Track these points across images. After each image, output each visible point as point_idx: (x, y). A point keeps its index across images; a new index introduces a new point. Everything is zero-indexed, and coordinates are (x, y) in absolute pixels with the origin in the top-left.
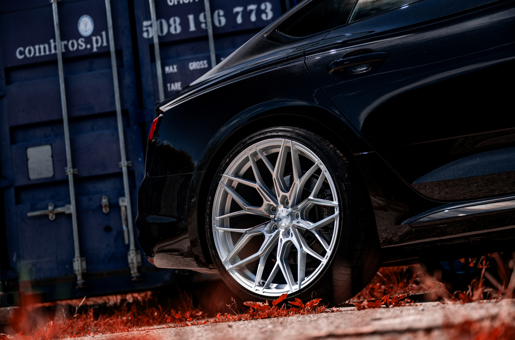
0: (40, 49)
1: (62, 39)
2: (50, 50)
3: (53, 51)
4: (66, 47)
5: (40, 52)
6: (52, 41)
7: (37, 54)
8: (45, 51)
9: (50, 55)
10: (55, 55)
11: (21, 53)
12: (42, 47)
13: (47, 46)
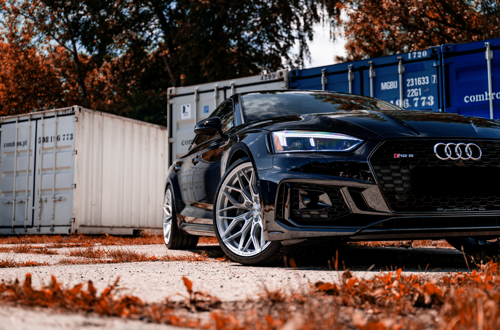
0: (478, 97)
1: (493, 92)
2: (485, 98)
3: (487, 99)
4: (495, 96)
5: (479, 99)
6: (486, 93)
7: (477, 100)
8: (482, 99)
9: (485, 101)
10: (488, 101)
11: (467, 99)
12: (480, 96)
13: (483, 96)
